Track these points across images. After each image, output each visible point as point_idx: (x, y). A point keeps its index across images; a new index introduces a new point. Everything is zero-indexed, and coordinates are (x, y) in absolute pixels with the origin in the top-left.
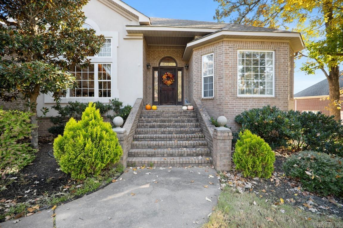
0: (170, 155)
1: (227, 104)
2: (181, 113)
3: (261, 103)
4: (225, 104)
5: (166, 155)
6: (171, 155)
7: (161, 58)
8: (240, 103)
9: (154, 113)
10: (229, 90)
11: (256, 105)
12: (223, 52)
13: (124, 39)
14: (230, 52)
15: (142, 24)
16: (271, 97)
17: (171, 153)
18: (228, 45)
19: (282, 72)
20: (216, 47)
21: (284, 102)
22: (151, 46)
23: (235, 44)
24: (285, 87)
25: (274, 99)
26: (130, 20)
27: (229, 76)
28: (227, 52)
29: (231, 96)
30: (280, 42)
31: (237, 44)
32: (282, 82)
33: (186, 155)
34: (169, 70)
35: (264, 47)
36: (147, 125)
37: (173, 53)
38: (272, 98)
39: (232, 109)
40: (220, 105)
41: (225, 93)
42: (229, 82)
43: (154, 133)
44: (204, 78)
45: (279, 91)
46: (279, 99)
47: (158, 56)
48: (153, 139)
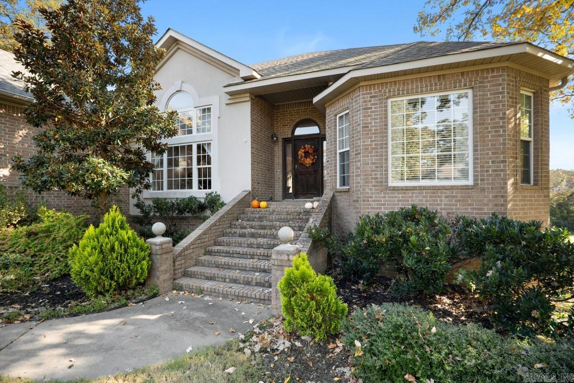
0: (233, 281)
1: (368, 201)
2: (300, 213)
3: (439, 197)
4: (364, 201)
5: (227, 280)
6: (235, 281)
7: (294, 123)
8: (392, 197)
9: (260, 213)
10: (371, 175)
11: (427, 201)
12: (360, 106)
13: (227, 104)
14: (374, 104)
15: (247, 79)
16: (461, 186)
17: (235, 278)
18: (368, 94)
19: (490, 132)
20: (352, 99)
21: (496, 196)
22: (280, 105)
23: (382, 89)
24: (498, 162)
25: (469, 189)
26: (233, 76)
27: (372, 149)
28: (366, 105)
29: (374, 186)
30: (483, 70)
31: (386, 88)
32: (490, 152)
33: (254, 283)
34: (309, 141)
35: (445, 85)
36: (236, 233)
37: (314, 113)
38: (466, 188)
39: (377, 208)
40: (357, 201)
41: (363, 180)
42: (372, 160)
43: (238, 245)
44: (340, 153)
45: (482, 171)
46: (483, 190)
47: (290, 120)
48: (229, 255)
